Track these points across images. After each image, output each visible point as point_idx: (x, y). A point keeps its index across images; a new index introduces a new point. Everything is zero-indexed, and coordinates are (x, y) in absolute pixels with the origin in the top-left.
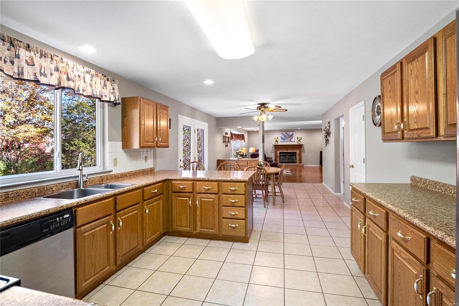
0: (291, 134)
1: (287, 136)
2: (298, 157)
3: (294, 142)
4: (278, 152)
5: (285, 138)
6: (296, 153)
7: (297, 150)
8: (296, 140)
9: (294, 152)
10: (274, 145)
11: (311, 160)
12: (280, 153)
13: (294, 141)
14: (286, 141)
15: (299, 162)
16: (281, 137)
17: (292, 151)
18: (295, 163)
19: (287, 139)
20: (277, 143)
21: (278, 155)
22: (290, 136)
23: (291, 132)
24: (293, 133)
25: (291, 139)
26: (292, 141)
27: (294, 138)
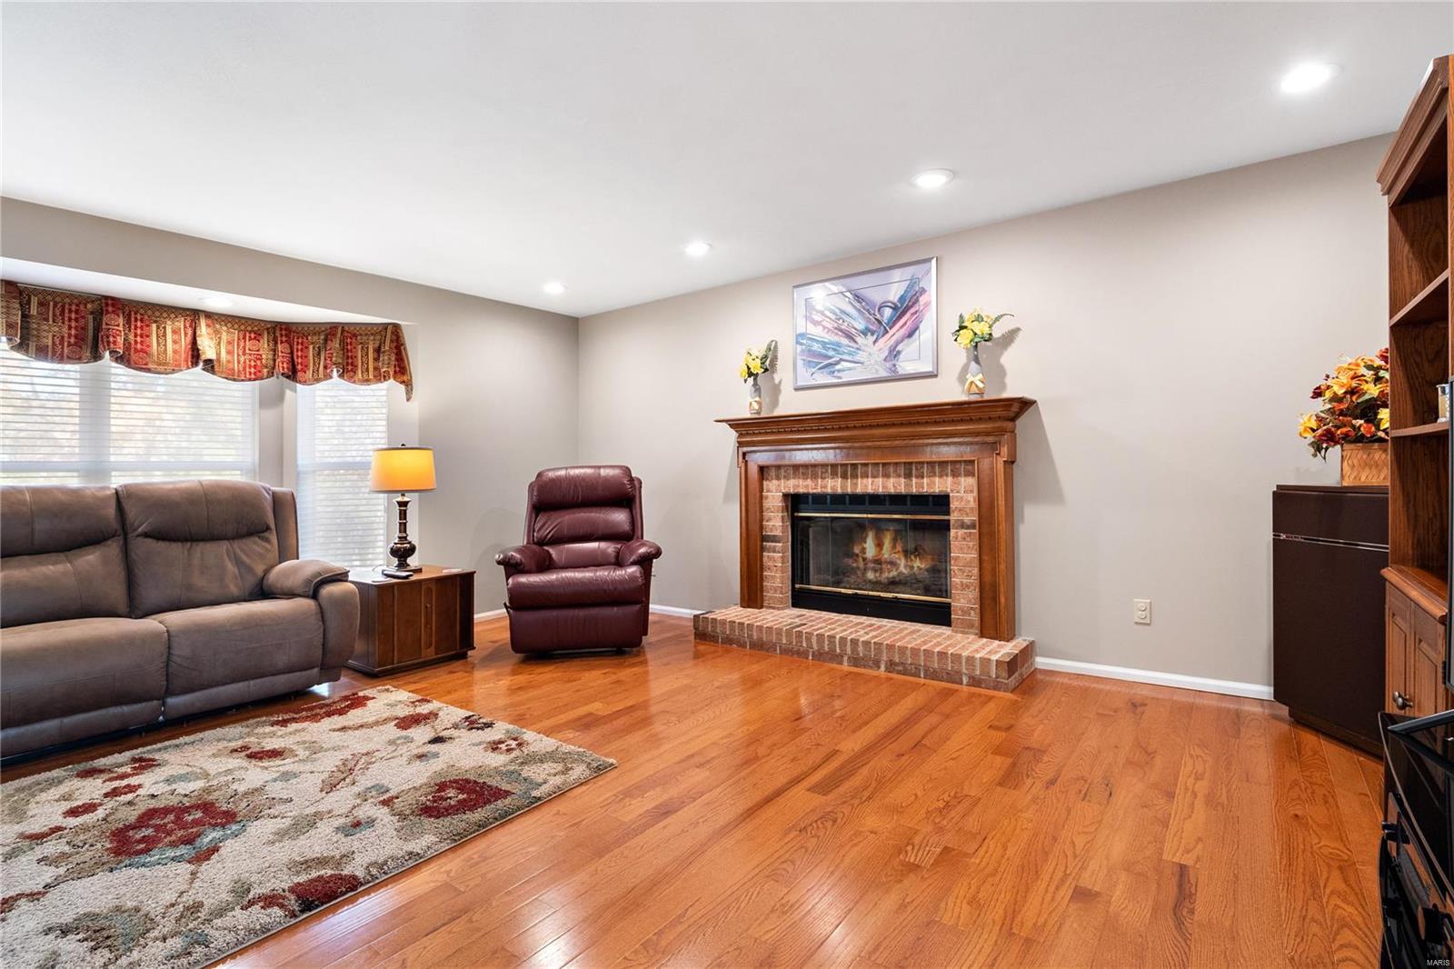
0: (894, 293)
1: (861, 325)
2: (963, 550)
3: (932, 375)
4: (775, 492)
5: (836, 347)
6: (942, 502)
7: (955, 474)
8: (956, 354)
9: (925, 490)
10: (736, 424)
11: (1142, 602)
12: (794, 502)
13: (928, 368)
14: (846, 378)
15: (974, 617)
16: (800, 337)
17: (894, 485)
18: (939, 615)
19: (860, 356)
20: (775, 403)
21: (776, 522)
22: (888, 312)
23: (897, 275)
24: (913, 282)
25: (894, 354)
26: (906, 367)
27: (926, 332)
